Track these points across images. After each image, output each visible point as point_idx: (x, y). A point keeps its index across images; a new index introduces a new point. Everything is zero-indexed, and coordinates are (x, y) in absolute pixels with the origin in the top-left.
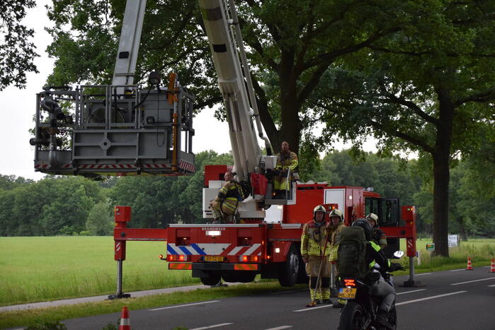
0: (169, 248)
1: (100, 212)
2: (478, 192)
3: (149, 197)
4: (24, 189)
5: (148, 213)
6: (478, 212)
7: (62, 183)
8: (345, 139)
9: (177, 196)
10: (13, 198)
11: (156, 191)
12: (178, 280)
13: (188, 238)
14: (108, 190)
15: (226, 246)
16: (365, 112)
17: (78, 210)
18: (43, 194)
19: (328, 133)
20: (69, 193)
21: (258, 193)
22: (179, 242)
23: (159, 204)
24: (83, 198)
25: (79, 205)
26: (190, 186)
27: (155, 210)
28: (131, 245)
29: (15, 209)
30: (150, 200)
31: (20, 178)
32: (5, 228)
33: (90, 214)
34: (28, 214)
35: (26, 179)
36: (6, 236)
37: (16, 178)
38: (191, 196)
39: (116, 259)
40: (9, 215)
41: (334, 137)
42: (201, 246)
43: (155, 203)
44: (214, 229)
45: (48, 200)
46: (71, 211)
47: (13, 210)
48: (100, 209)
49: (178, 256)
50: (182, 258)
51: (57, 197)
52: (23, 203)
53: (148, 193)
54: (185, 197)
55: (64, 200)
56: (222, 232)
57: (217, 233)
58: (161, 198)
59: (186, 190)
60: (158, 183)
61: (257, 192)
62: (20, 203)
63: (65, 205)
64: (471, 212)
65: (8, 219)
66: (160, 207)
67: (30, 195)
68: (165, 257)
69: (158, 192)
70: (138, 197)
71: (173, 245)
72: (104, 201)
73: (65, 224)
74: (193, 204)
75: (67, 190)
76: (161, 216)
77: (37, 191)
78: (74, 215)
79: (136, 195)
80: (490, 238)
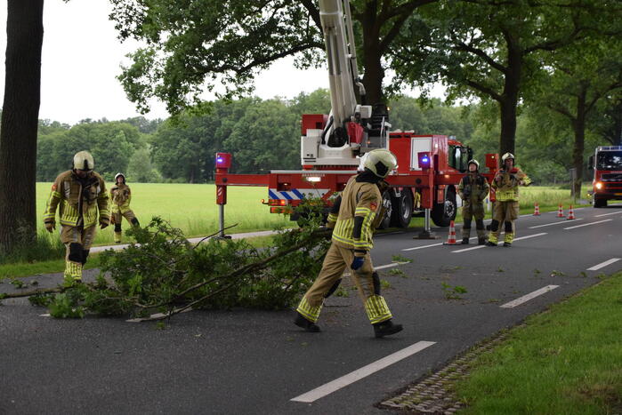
0: (271, 193)
1: (141, 158)
2: (536, 140)
3: (191, 143)
4: (62, 134)
5: (191, 160)
6: (528, 159)
7: (102, 129)
8: (413, 86)
9: (221, 143)
10: (51, 142)
11: (199, 138)
12: (260, 225)
13: (289, 184)
14: (148, 136)
15: (326, 191)
16: (437, 60)
17: (118, 156)
18: (82, 139)
19: (398, 80)
20: (109, 138)
21: (355, 142)
22: (280, 187)
23: (203, 151)
24: (122, 143)
25: (119, 151)
26: (234, 133)
27: (199, 157)
28: (232, 190)
29: (54, 154)
30: (193, 146)
31: (55, 122)
32: (44, 174)
33: (131, 160)
34: (67, 159)
35: (61, 123)
36: (45, 181)
37: (51, 122)
38: (235, 143)
39: (218, 203)
40: (48, 161)
41: (403, 84)
42: (301, 191)
43: (198, 150)
44: (314, 175)
45: (88, 145)
46: (111, 157)
47: (52, 155)
48: (141, 155)
49: (280, 201)
50: (283, 202)
51: (96, 143)
52: (62, 148)
53: (192, 139)
54: (229, 144)
55: (104, 146)
56: (322, 178)
57: (317, 179)
58: (204, 145)
59: (230, 137)
60: (200, 129)
61: (353, 140)
62: (59, 149)
63: (104, 151)
64: (521, 159)
65: (46, 164)
66: (203, 154)
67: (69, 140)
68: (267, 201)
69: (201, 139)
70: (181, 143)
71: (274, 191)
72: (144, 147)
73: (105, 171)
74: (237, 151)
75: (107, 135)
76: (204, 163)
77: (76, 136)
78: (114, 161)
79: (178, 142)
80: (538, 185)
